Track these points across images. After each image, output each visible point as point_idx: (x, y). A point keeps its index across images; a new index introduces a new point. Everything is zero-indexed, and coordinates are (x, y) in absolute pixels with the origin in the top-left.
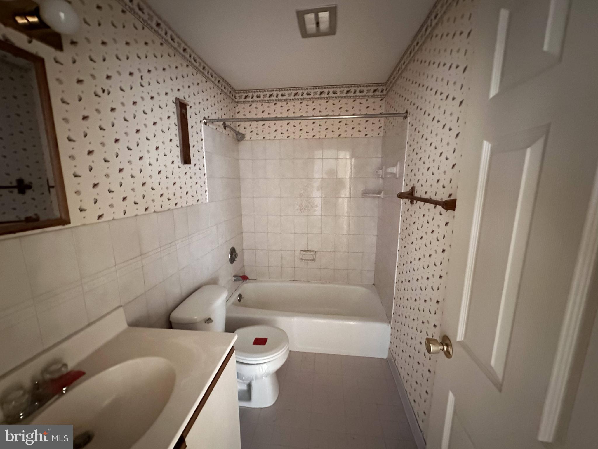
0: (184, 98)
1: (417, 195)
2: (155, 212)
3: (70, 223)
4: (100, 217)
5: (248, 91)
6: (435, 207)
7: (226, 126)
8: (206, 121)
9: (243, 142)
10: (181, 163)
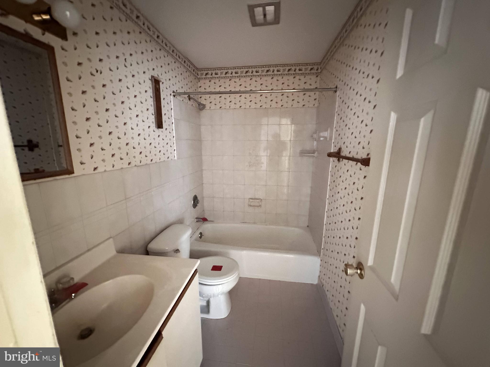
0: (158, 76)
1: (343, 154)
2: (135, 166)
3: (73, 173)
4: (95, 169)
5: (208, 69)
6: (357, 164)
7: (190, 98)
8: (175, 94)
9: (204, 110)
10: (156, 128)
